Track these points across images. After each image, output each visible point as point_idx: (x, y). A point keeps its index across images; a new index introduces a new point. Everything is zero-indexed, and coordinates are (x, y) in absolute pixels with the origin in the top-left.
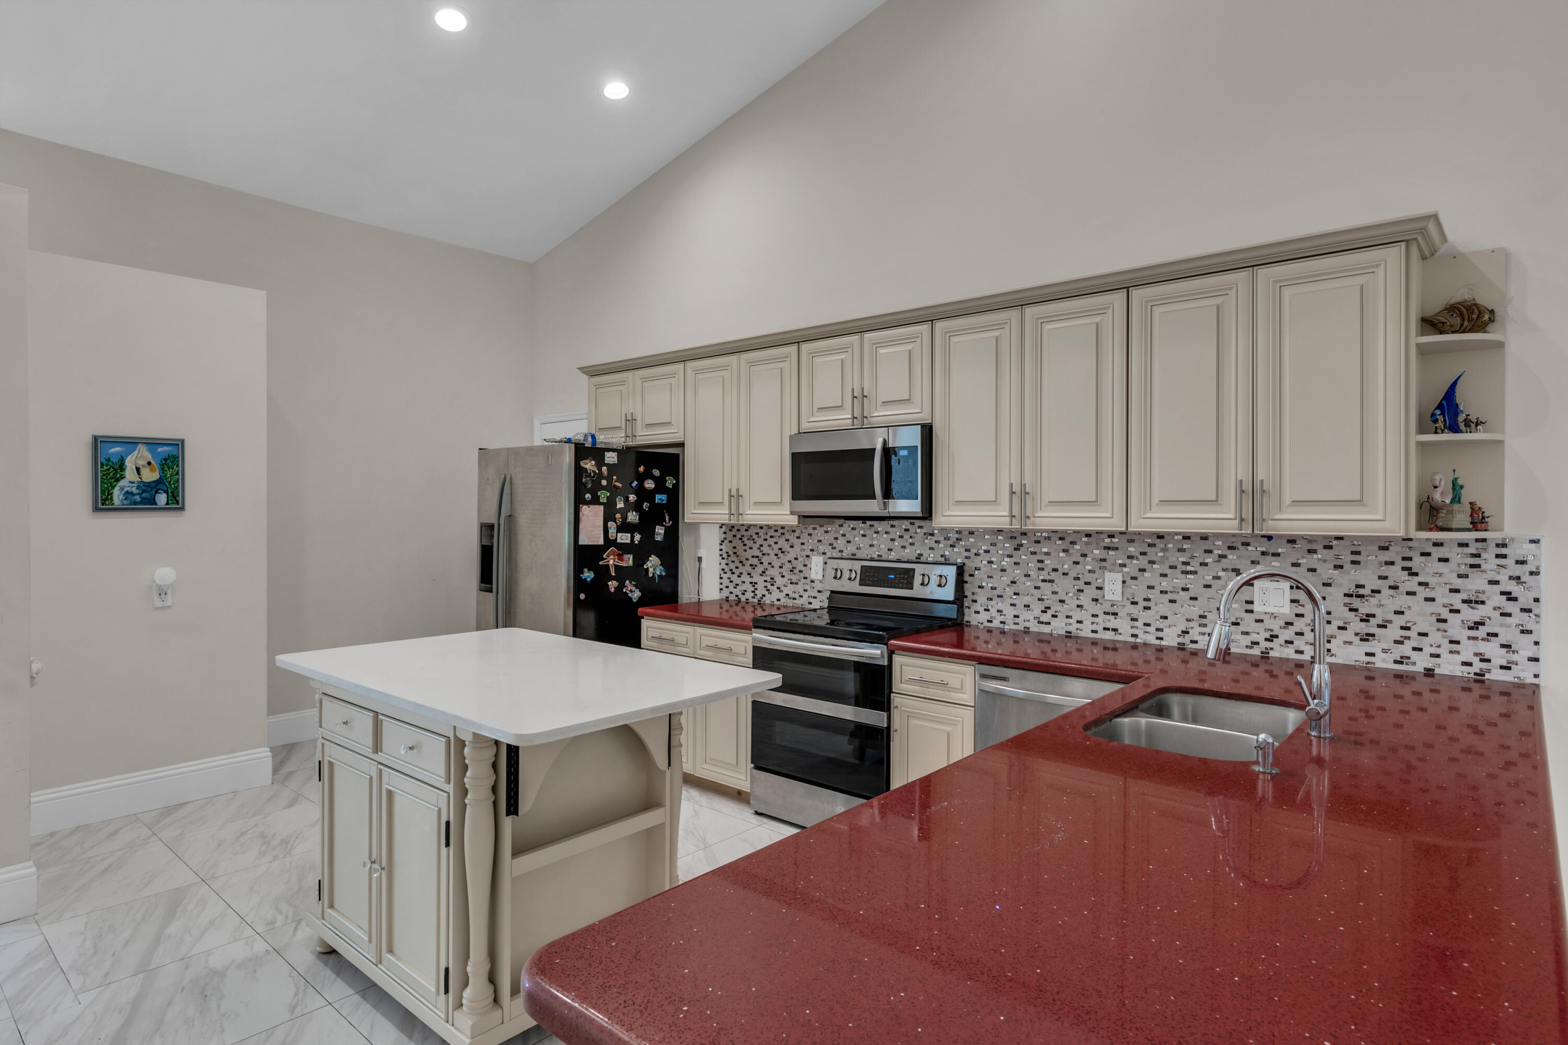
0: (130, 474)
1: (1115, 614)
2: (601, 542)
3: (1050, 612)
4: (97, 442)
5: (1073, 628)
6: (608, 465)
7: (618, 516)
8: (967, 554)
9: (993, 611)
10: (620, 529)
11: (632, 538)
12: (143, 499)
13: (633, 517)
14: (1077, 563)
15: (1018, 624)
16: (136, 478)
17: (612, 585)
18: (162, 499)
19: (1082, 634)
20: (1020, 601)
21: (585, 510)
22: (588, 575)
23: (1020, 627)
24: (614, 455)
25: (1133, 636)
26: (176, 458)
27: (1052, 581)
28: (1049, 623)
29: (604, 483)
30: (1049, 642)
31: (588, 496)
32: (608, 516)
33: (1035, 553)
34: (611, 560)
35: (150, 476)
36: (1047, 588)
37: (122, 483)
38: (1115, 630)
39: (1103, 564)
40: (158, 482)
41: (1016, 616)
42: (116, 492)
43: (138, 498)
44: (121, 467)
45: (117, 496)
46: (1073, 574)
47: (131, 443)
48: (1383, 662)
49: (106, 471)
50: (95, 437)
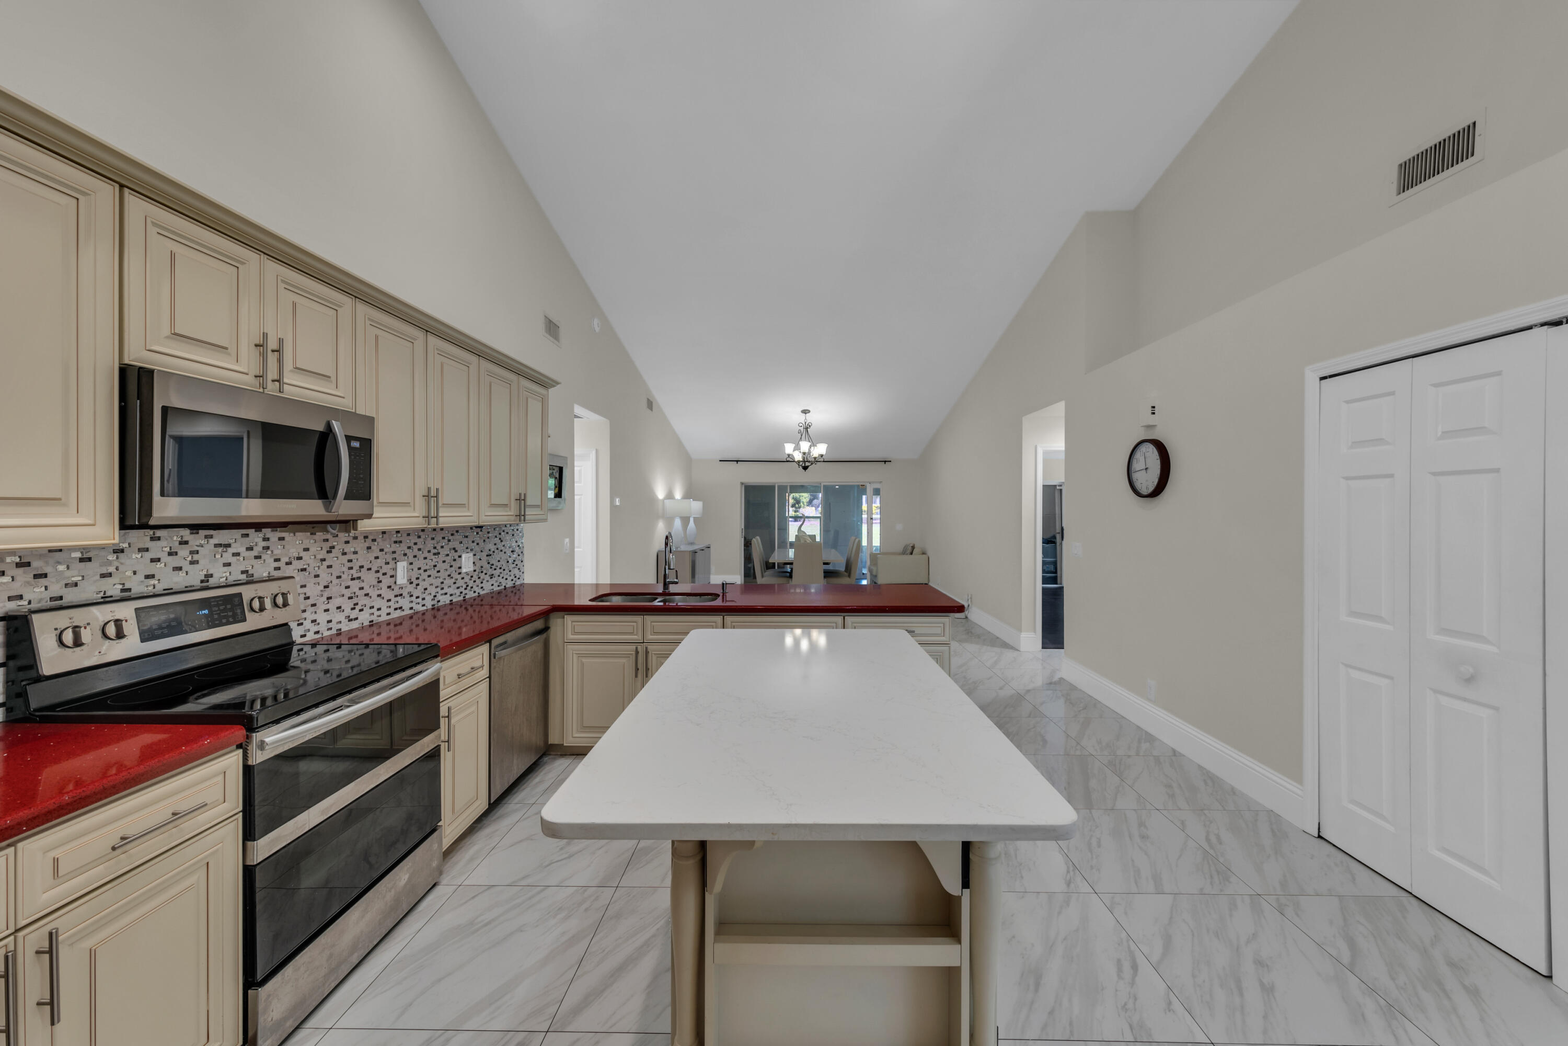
1: (401, 595)
3: (358, 607)
5: (374, 618)
8: (276, 564)
9: (307, 624)
14: (377, 558)
15: (331, 629)
19: (381, 619)
20: (332, 606)
23: (334, 631)
25: (411, 608)
27: (359, 578)
28: (357, 619)
30: (356, 637)
33: (344, 554)
36: (355, 585)
38: (401, 608)
39: (395, 556)
41: (329, 621)
46: (374, 569)
48: (496, 589)
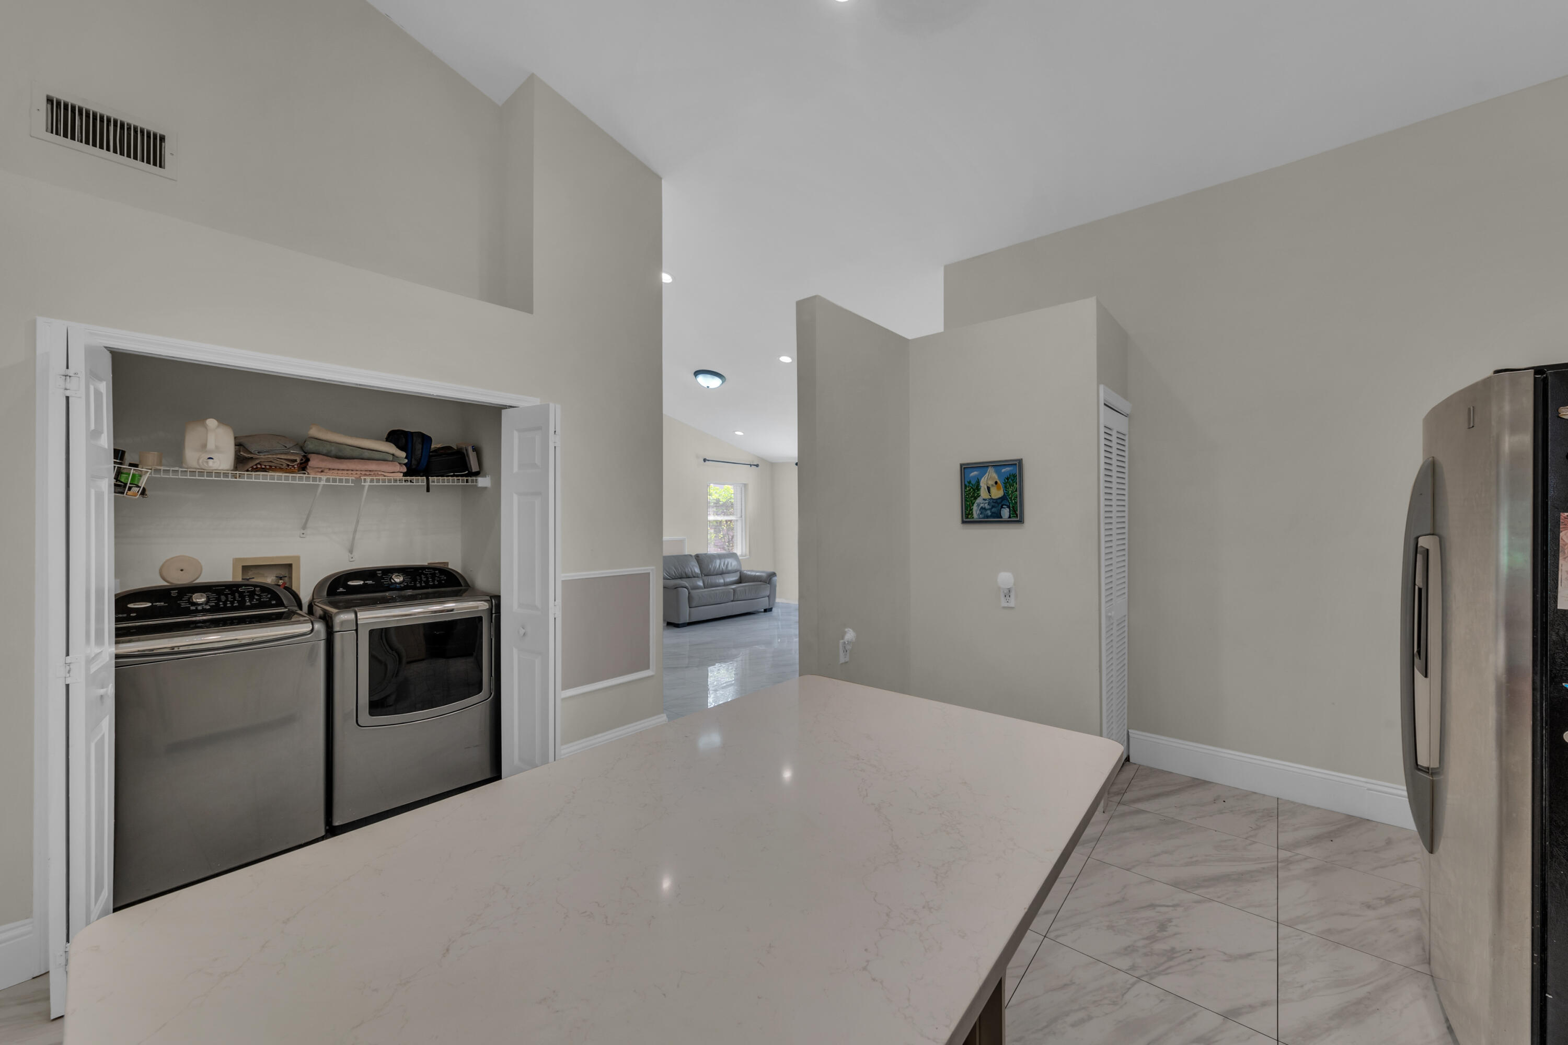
0: (983, 493)
4: (965, 468)
12: (992, 513)
16: (987, 497)
18: (1005, 513)
26: (1015, 476)
35: (997, 493)
37: (979, 500)
40: (1003, 498)
42: (975, 507)
43: (989, 513)
44: (978, 488)
45: (976, 510)
47: (983, 467)
49: (970, 491)
50: (961, 465)
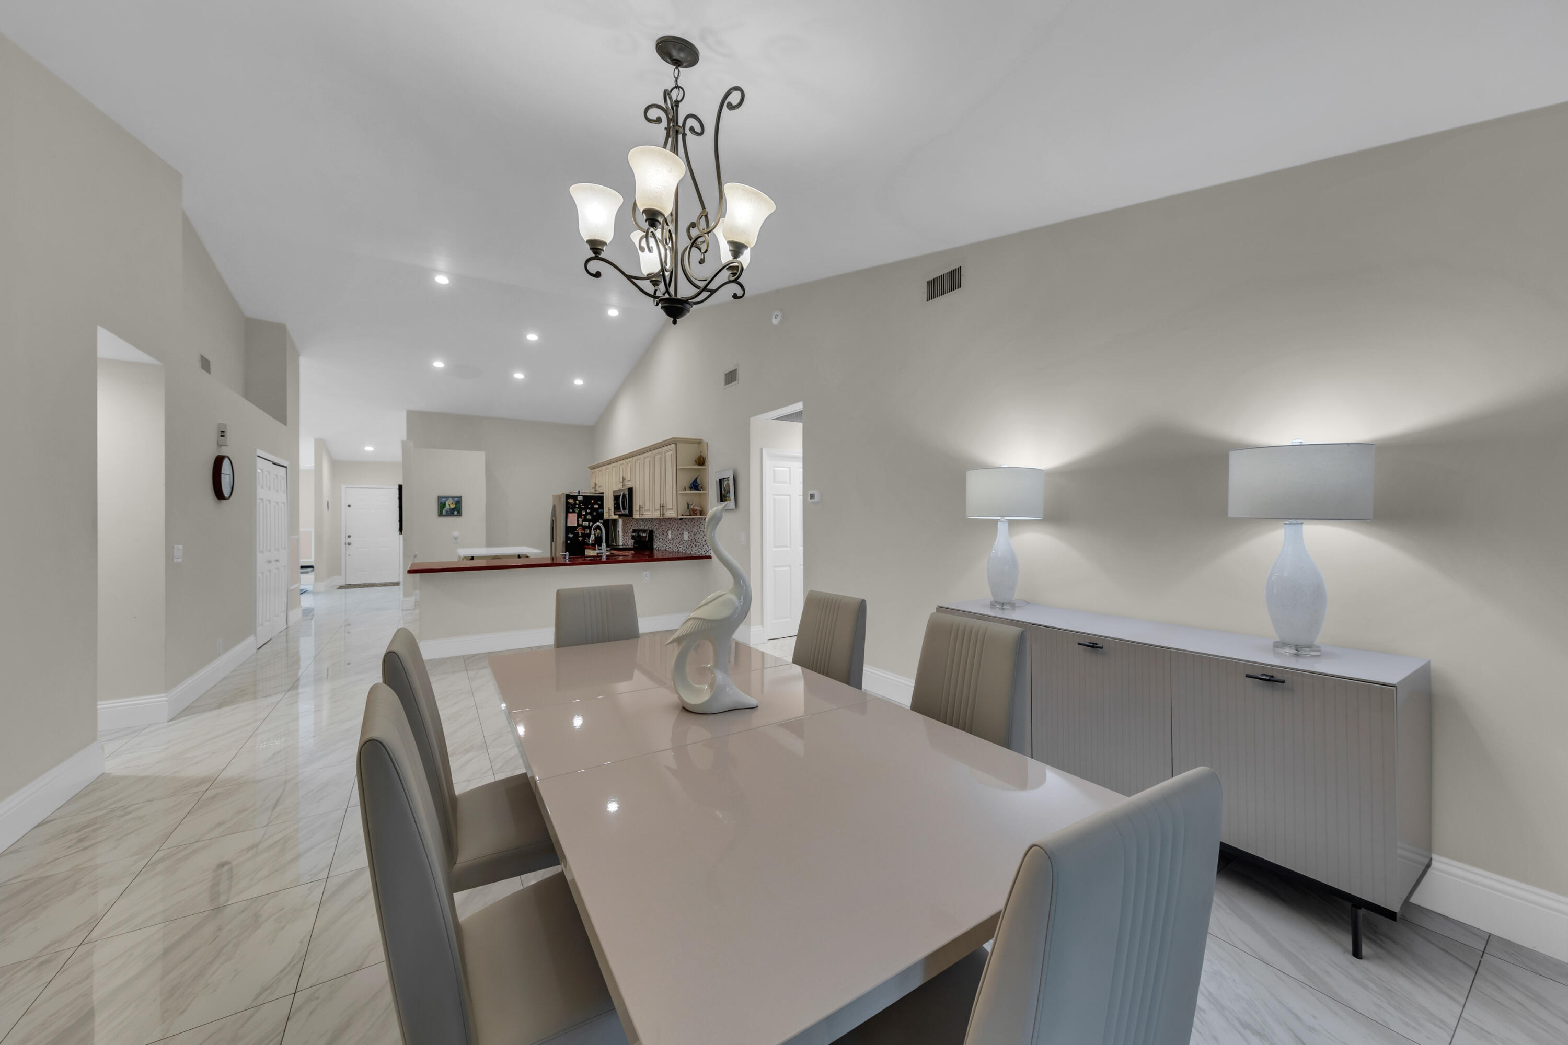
0: (447, 506)
2: (576, 525)
4: (439, 498)
6: (579, 501)
7: (583, 517)
10: (583, 521)
11: (589, 524)
13: (589, 517)
16: (449, 507)
17: (580, 539)
18: (456, 513)
21: (570, 515)
22: (571, 535)
24: (582, 497)
26: (459, 501)
29: (577, 506)
31: (571, 510)
32: (579, 516)
34: (580, 531)
35: (453, 506)
37: (445, 508)
40: (454, 508)
43: (450, 513)
44: (445, 504)
45: (444, 512)
47: (448, 497)
49: (442, 505)
50: (439, 497)
